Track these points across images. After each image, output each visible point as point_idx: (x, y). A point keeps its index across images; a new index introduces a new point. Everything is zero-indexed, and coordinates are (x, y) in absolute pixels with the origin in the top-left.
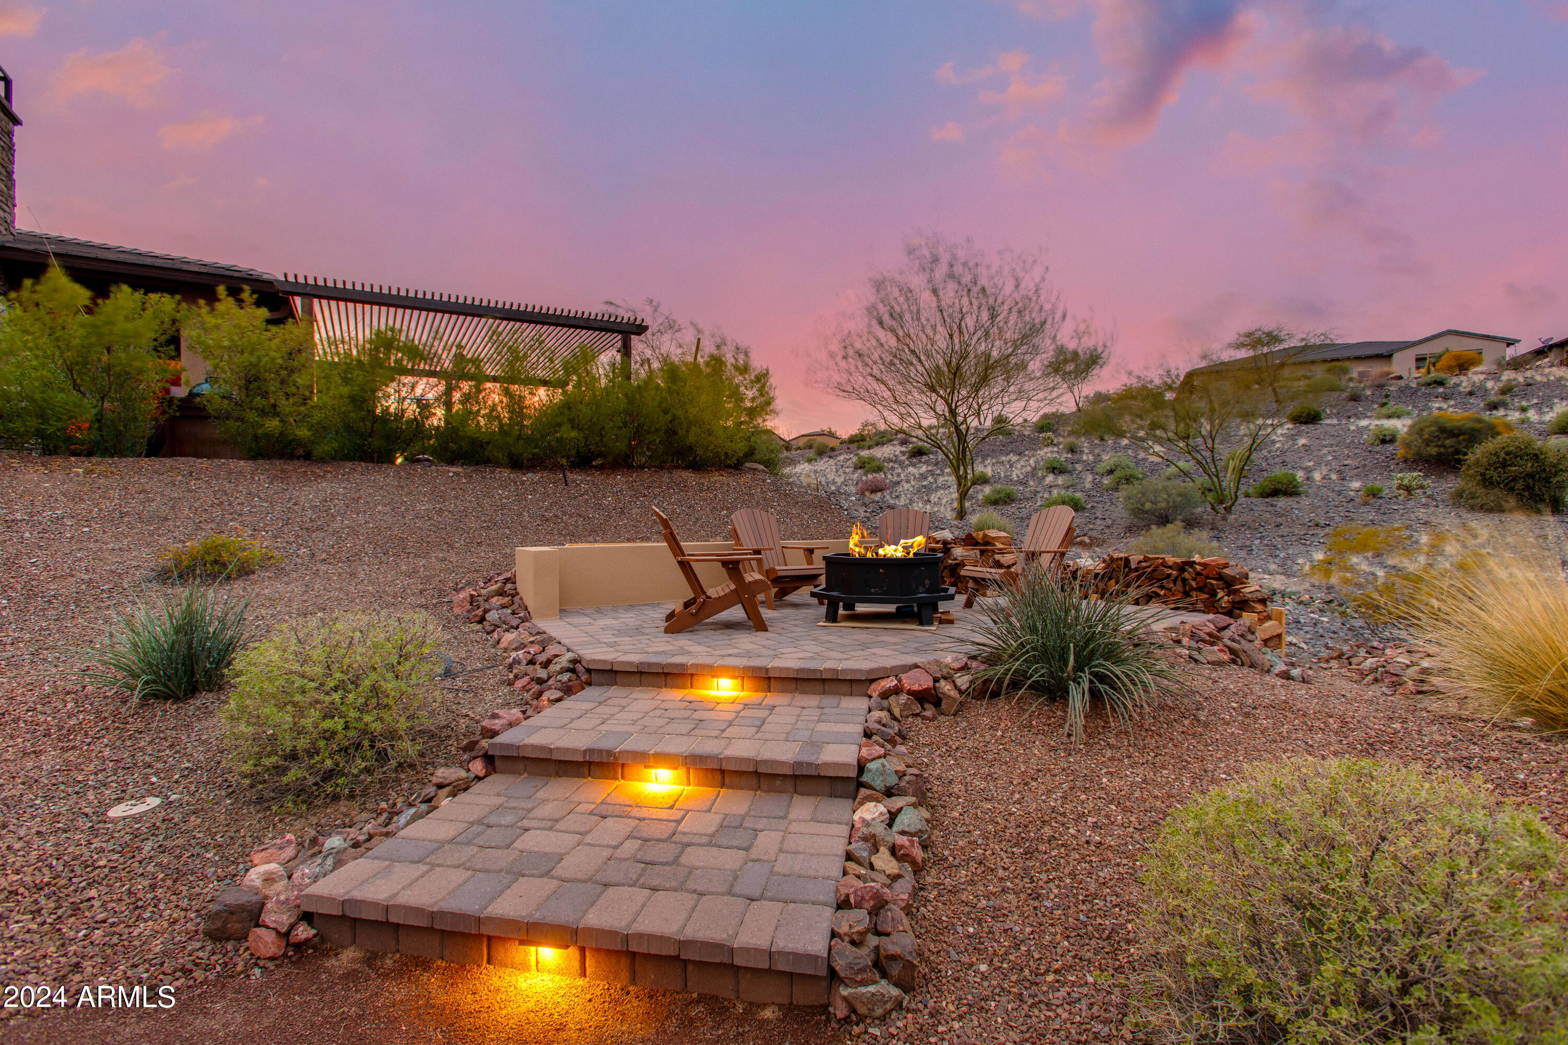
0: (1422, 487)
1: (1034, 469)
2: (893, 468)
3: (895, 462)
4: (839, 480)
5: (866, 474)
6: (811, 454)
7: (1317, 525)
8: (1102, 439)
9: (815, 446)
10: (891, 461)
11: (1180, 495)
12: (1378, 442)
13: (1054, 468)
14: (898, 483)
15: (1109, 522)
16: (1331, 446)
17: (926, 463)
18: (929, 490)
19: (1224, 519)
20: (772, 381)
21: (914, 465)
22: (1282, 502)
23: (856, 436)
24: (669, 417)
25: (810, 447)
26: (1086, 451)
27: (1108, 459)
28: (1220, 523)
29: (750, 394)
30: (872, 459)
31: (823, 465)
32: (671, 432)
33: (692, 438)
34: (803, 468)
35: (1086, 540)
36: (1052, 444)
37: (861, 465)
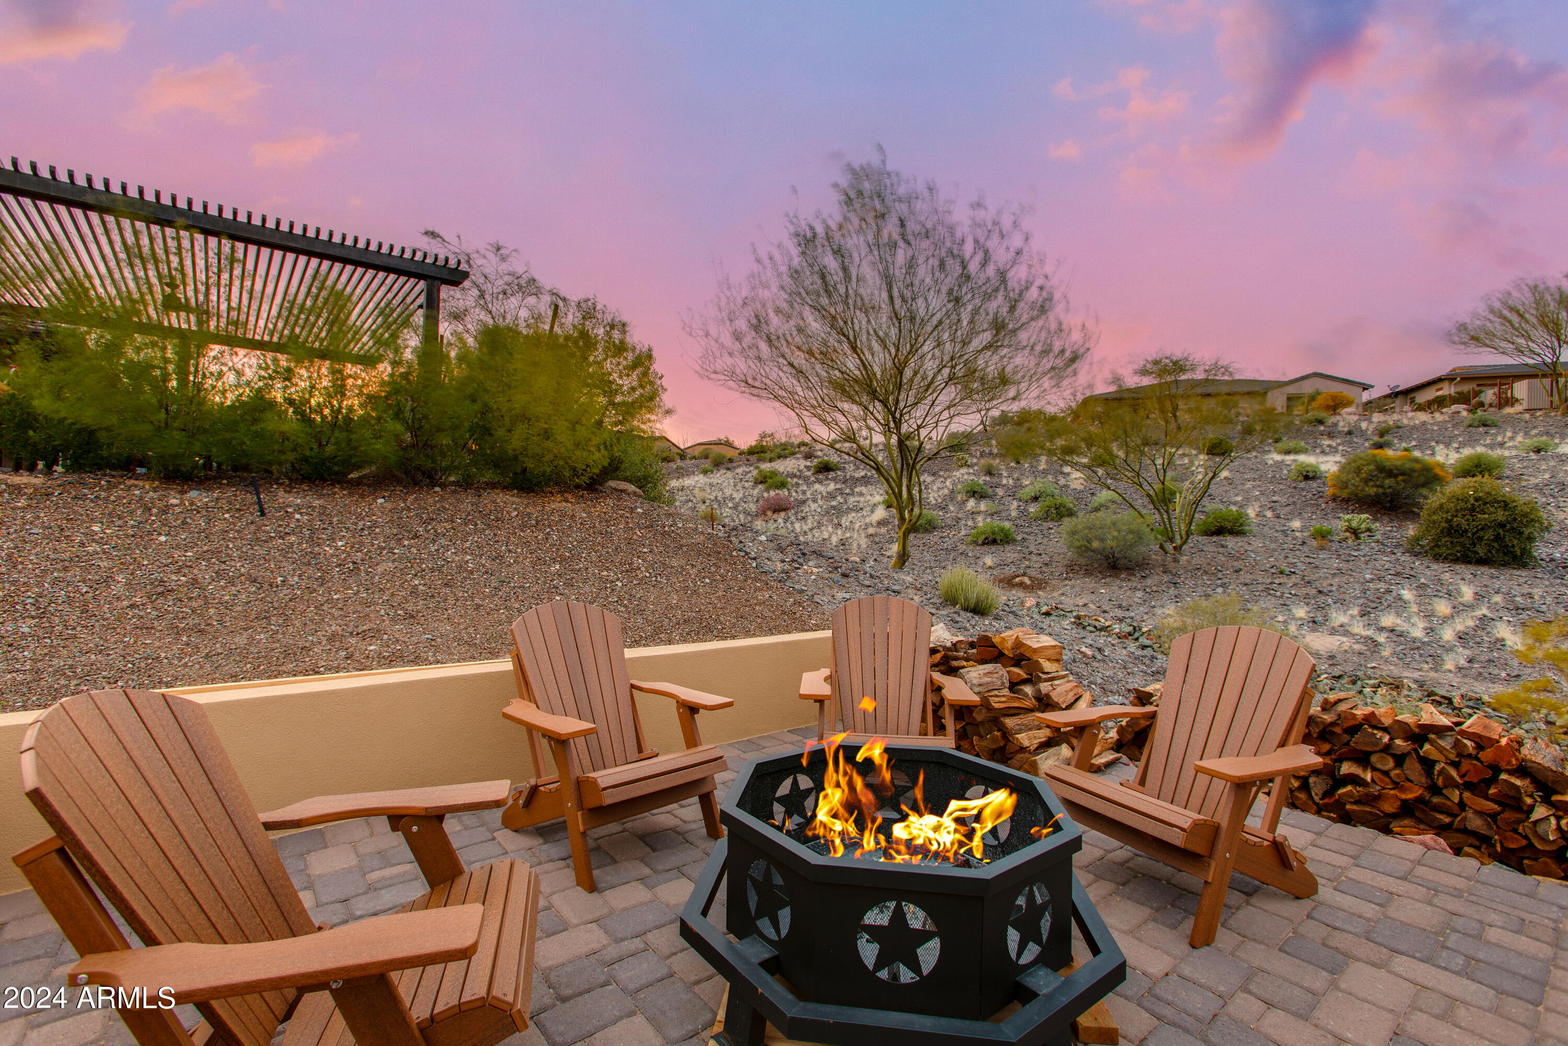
0: (1369, 530)
1: (952, 491)
2: (797, 484)
3: (800, 477)
4: (738, 496)
5: (767, 490)
6: (707, 464)
7: (1281, 573)
8: (1018, 463)
9: (711, 456)
10: (795, 476)
11: (1131, 532)
12: (1301, 478)
13: (975, 492)
14: (804, 502)
15: (1046, 559)
16: (1254, 480)
17: (834, 480)
18: (839, 511)
19: (1176, 560)
20: (657, 367)
21: (821, 482)
22: (1231, 542)
23: (756, 447)
24: (476, 407)
25: (707, 457)
26: (1005, 474)
27: (1030, 485)
28: (1171, 566)
29: (626, 383)
30: (774, 473)
31: (720, 477)
32: (483, 431)
33: (515, 442)
34: (696, 481)
35: (1028, 582)
36: (966, 465)
37: (763, 480)
